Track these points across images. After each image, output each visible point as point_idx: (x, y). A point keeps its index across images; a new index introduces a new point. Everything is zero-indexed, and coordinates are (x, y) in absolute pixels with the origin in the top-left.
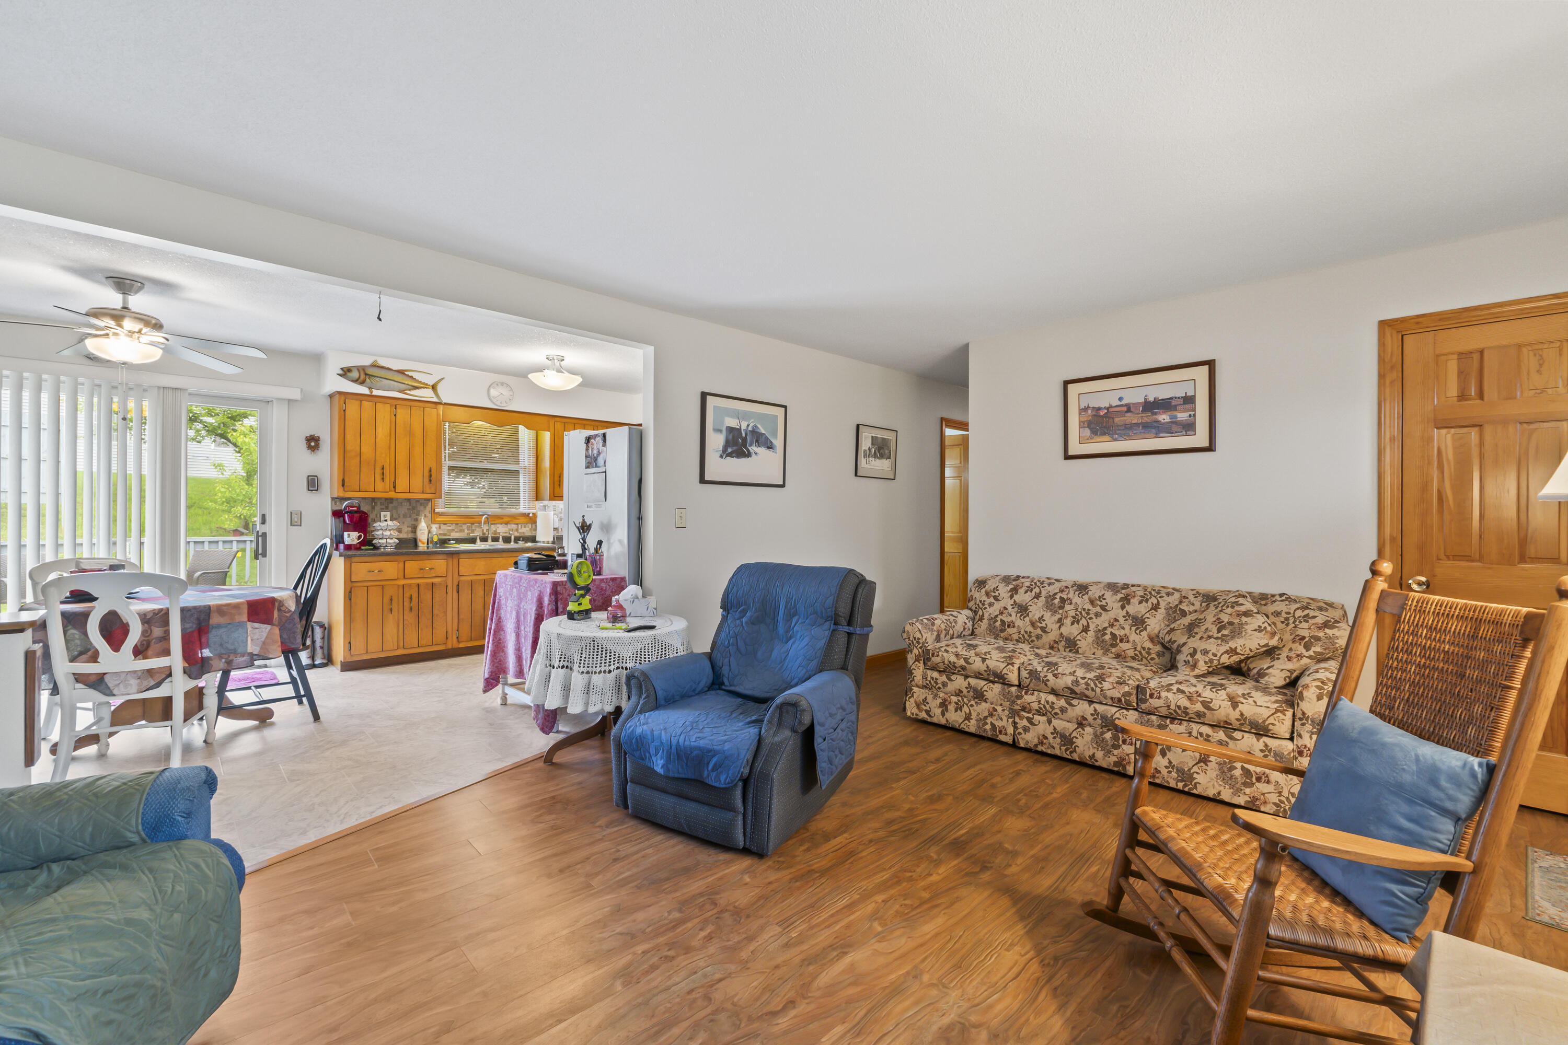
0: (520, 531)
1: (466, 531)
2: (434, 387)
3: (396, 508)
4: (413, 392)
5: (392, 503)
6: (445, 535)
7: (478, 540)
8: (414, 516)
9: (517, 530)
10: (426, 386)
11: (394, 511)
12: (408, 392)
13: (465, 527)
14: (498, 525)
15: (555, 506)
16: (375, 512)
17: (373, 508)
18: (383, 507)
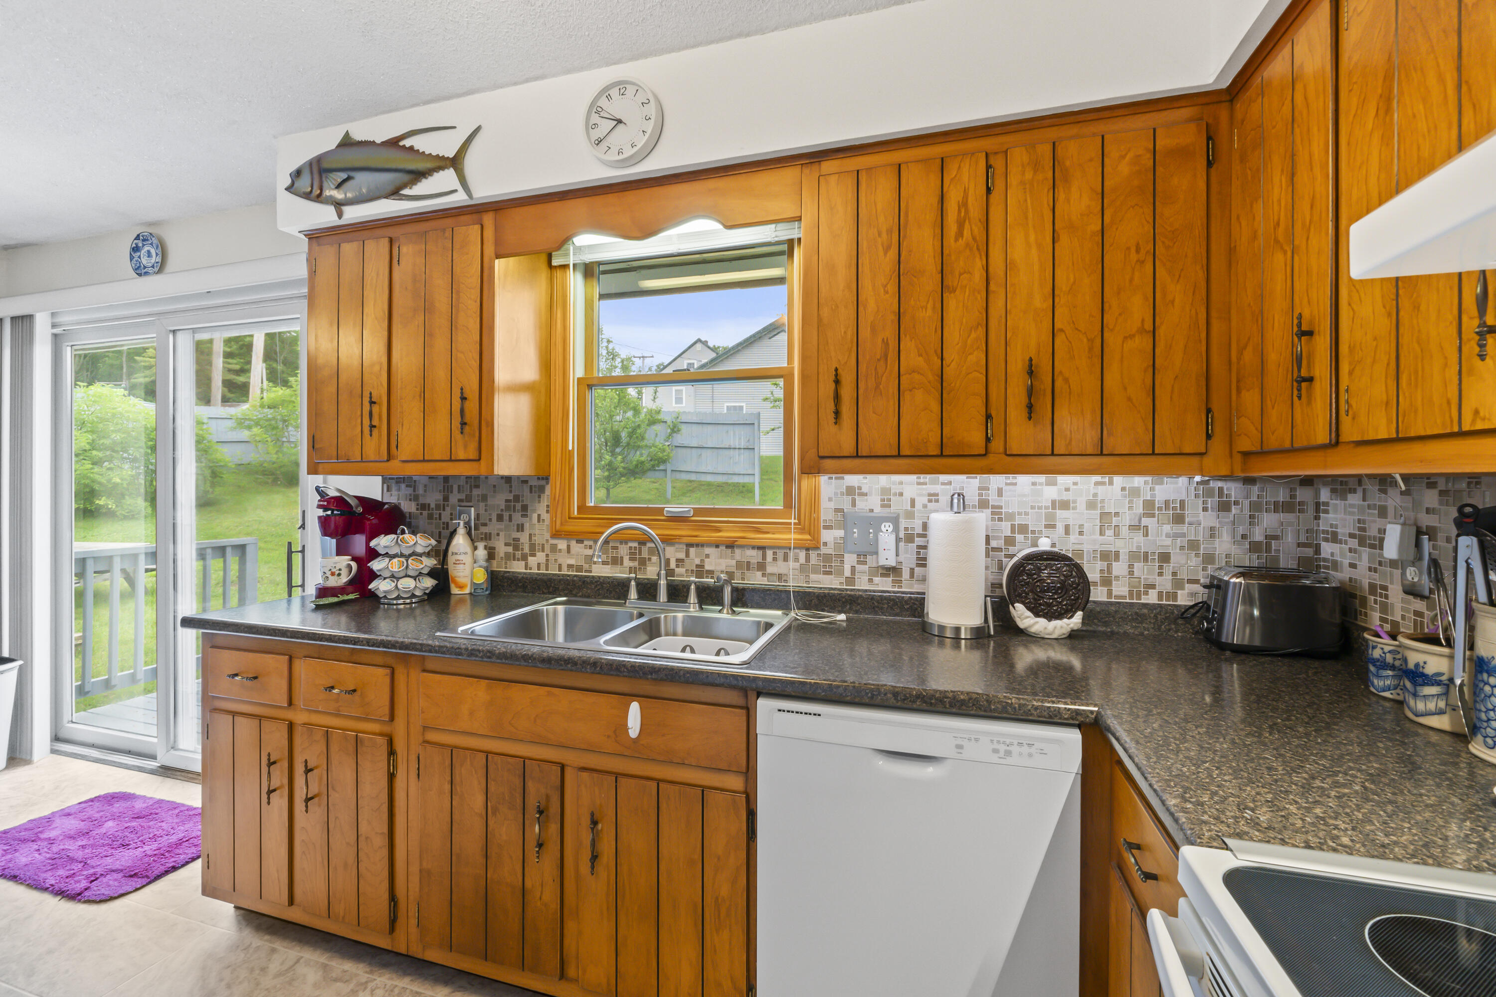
0: (770, 569)
1: (627, 563)
2: (455, 162)
3: (484, 498)
4: (420, 188)
5: (477, 487)
6: (579, 568)
7: (633, 594)
8: (517, 518)
9: (761, 566)
10: (441, 163)
11: (482, 505)
12: (406, 192)
13: (623, 550)
14: (707, 550)
15: (885, 491)
16: (448, 510)
17: (446, 499)
18: (463, 496)
